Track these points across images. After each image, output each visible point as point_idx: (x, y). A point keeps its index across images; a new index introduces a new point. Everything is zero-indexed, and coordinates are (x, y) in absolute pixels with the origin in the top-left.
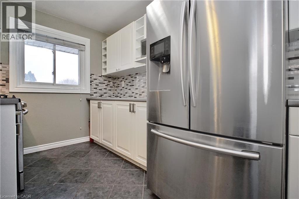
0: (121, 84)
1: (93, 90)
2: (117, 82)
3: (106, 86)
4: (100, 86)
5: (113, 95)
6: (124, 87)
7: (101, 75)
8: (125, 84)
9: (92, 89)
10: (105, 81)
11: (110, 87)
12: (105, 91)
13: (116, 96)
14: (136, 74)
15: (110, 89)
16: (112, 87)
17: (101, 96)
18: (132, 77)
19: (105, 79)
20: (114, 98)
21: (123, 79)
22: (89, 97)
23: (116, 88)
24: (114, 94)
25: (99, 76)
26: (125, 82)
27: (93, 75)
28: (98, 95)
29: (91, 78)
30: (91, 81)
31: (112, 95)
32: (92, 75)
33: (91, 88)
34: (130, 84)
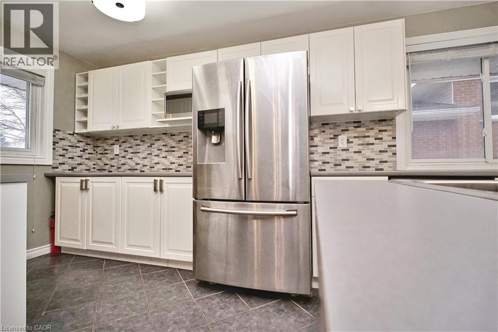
0: (113, 150)
1: (58, 159)
2: (102, 145)
3: (81, 151)
4: (70, 152)
5: (94, 168)
6: (118, 155)
7: (72, 133)
8: (120, 149)
9: (56, 157)
10: (80, 143)
11: (89, 153)
12: (79, 160)
13: (98, 170)
14: (144, 135)
15: (87, 158)
16: (92, 154)
17: (72, 169)
18: (137, 140)
19: (80, 140)
20: (94, 172)
21: (116, 140)
22: (50, 171)
23: (99, 156)
24: (95, 166)
25: (69, 134)
26: (120, 146)
27: (59, 131)
28: (66, 167)
29: (54, 136)
30: (53, 142)
31: (91, 168)
32: (56, 132)
33: (54, 155)
34: (130, 150)
